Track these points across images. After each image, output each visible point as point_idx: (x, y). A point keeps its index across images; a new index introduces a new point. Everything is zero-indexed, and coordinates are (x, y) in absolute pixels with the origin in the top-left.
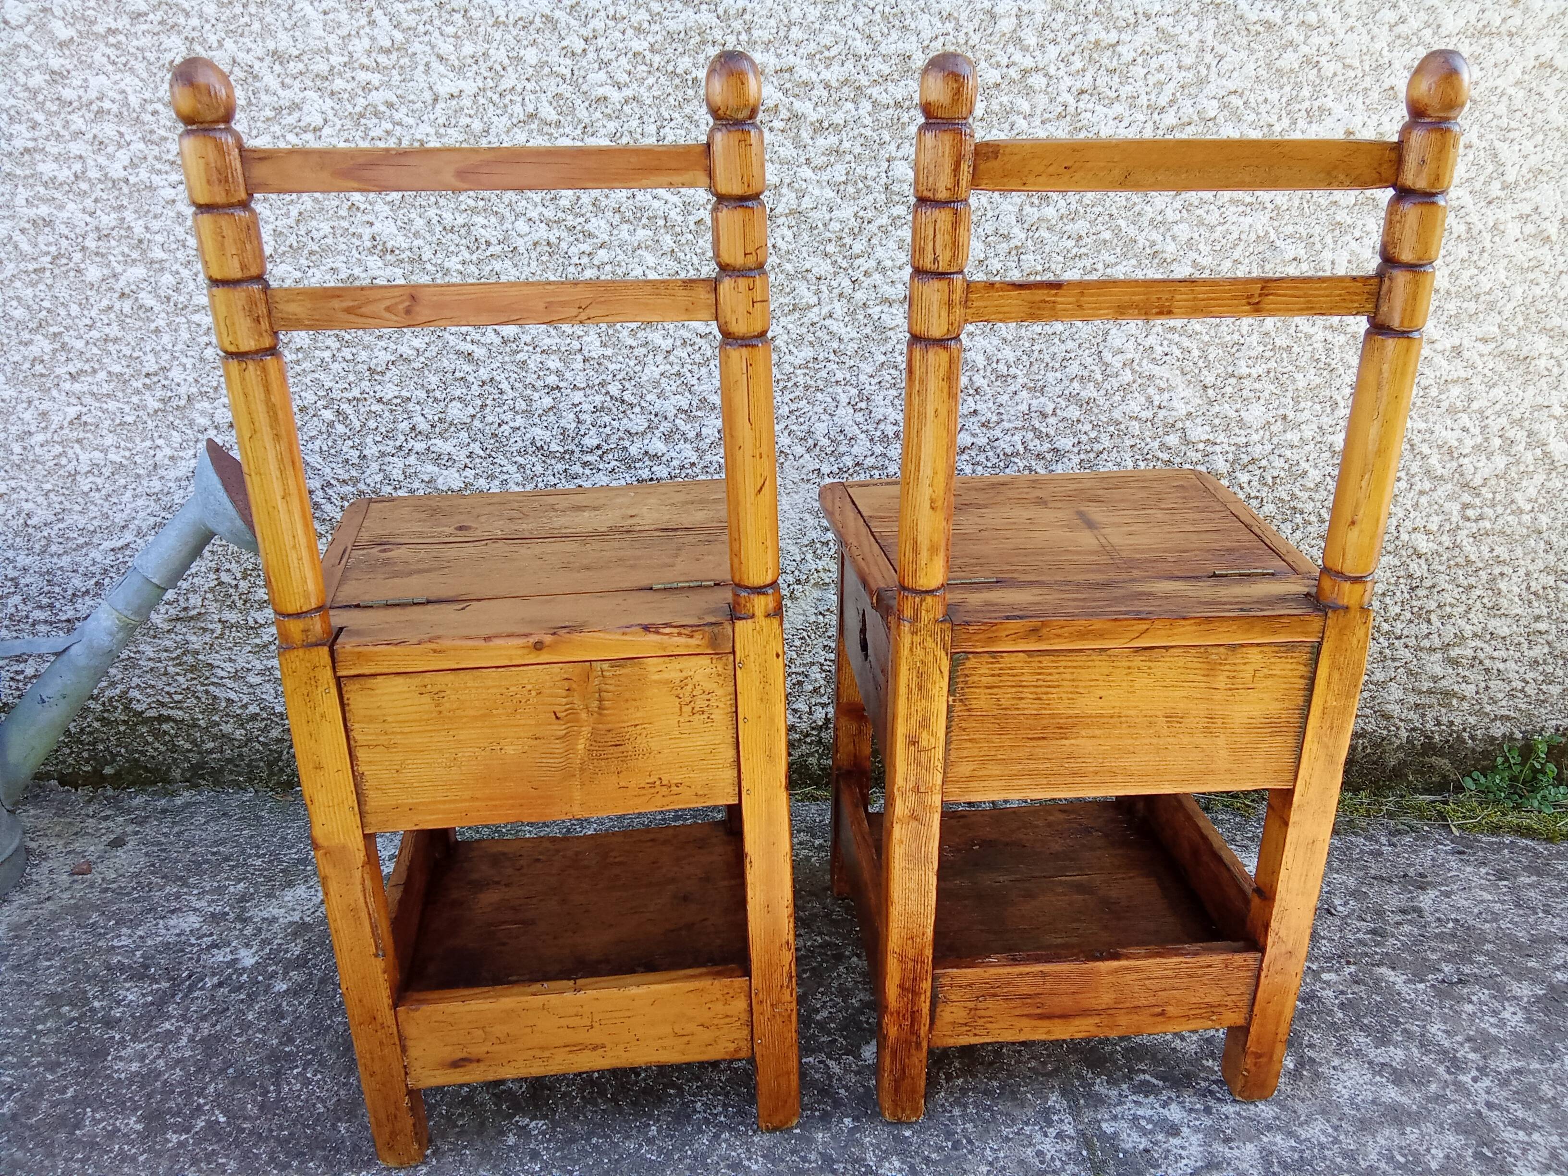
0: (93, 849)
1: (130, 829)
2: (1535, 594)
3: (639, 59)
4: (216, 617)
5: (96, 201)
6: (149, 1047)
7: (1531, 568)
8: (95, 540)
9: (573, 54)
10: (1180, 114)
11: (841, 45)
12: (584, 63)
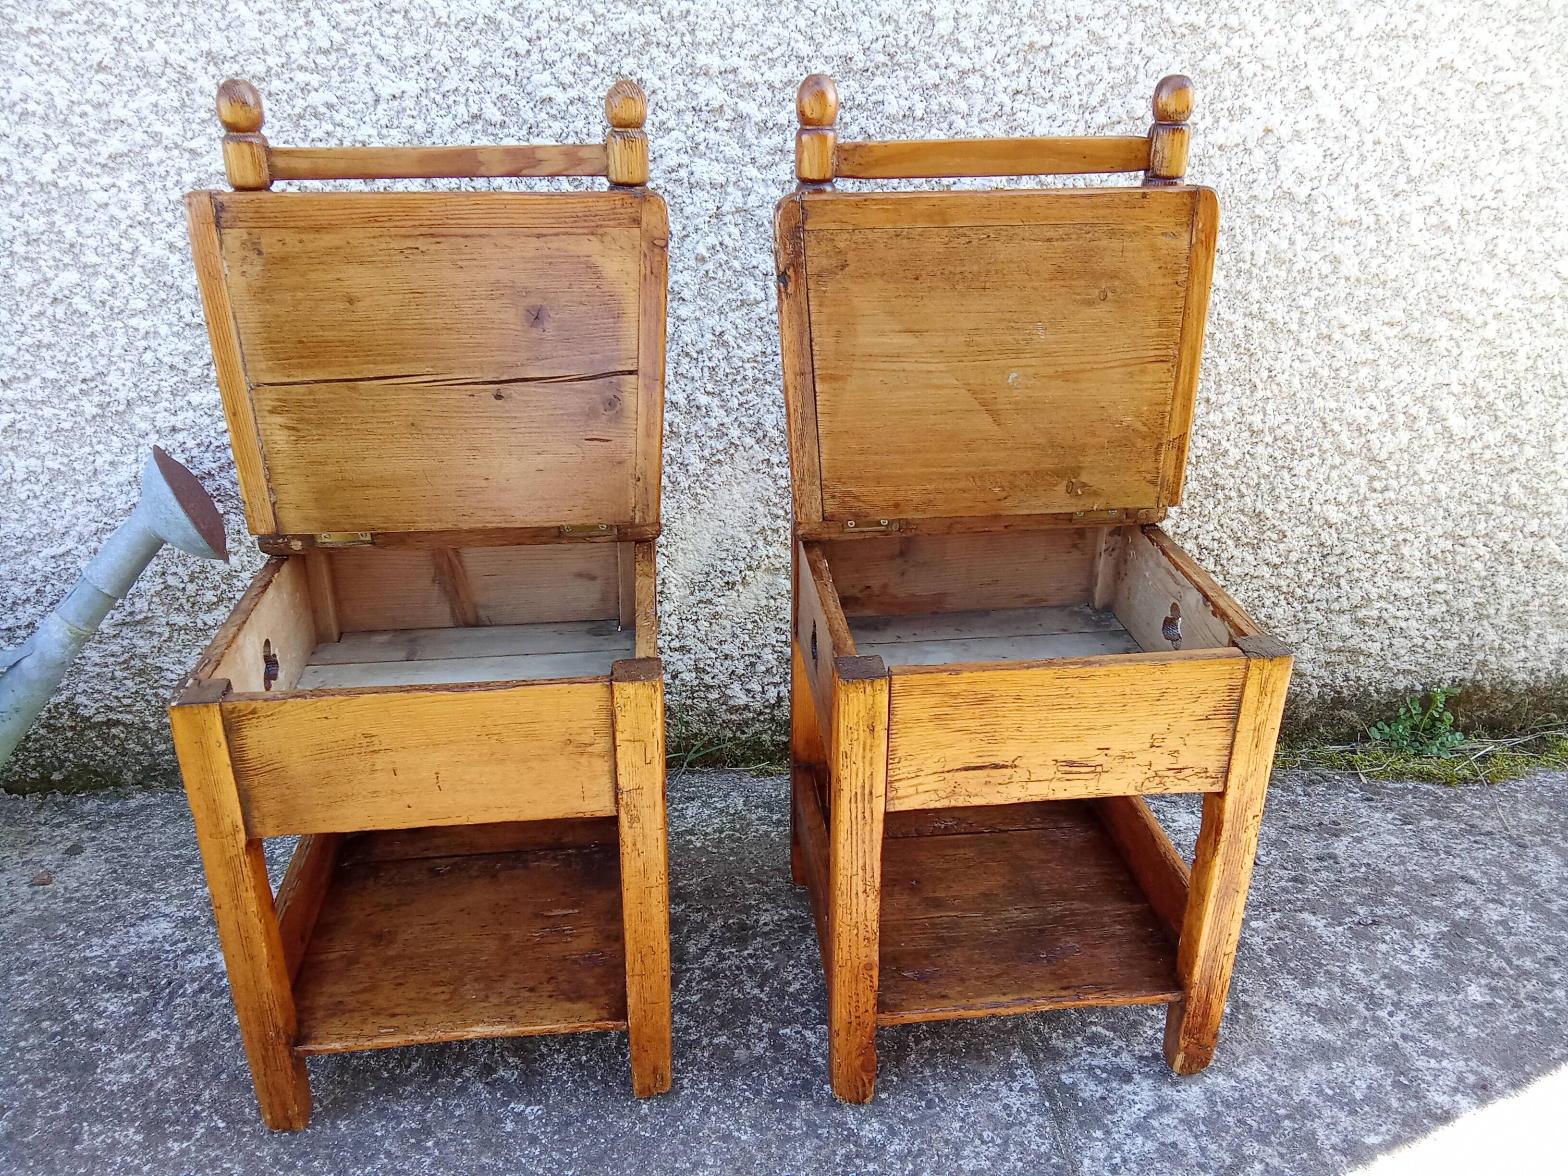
0: (50, 859)
1: (85, 835)
2: (1434, 557)
3: (584, 60)
4: (164, 621)
5: (23, 205)
6: (137, 1057)
7: (1431, 534)
8: (34, 548)
9: (517, 54)
10: (1110, 114)
11: (784, 47)
12: (528, 64)
